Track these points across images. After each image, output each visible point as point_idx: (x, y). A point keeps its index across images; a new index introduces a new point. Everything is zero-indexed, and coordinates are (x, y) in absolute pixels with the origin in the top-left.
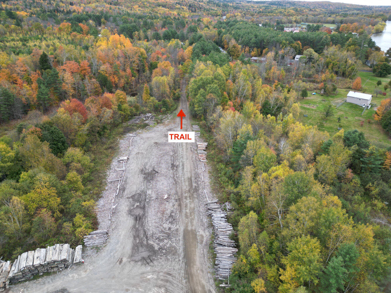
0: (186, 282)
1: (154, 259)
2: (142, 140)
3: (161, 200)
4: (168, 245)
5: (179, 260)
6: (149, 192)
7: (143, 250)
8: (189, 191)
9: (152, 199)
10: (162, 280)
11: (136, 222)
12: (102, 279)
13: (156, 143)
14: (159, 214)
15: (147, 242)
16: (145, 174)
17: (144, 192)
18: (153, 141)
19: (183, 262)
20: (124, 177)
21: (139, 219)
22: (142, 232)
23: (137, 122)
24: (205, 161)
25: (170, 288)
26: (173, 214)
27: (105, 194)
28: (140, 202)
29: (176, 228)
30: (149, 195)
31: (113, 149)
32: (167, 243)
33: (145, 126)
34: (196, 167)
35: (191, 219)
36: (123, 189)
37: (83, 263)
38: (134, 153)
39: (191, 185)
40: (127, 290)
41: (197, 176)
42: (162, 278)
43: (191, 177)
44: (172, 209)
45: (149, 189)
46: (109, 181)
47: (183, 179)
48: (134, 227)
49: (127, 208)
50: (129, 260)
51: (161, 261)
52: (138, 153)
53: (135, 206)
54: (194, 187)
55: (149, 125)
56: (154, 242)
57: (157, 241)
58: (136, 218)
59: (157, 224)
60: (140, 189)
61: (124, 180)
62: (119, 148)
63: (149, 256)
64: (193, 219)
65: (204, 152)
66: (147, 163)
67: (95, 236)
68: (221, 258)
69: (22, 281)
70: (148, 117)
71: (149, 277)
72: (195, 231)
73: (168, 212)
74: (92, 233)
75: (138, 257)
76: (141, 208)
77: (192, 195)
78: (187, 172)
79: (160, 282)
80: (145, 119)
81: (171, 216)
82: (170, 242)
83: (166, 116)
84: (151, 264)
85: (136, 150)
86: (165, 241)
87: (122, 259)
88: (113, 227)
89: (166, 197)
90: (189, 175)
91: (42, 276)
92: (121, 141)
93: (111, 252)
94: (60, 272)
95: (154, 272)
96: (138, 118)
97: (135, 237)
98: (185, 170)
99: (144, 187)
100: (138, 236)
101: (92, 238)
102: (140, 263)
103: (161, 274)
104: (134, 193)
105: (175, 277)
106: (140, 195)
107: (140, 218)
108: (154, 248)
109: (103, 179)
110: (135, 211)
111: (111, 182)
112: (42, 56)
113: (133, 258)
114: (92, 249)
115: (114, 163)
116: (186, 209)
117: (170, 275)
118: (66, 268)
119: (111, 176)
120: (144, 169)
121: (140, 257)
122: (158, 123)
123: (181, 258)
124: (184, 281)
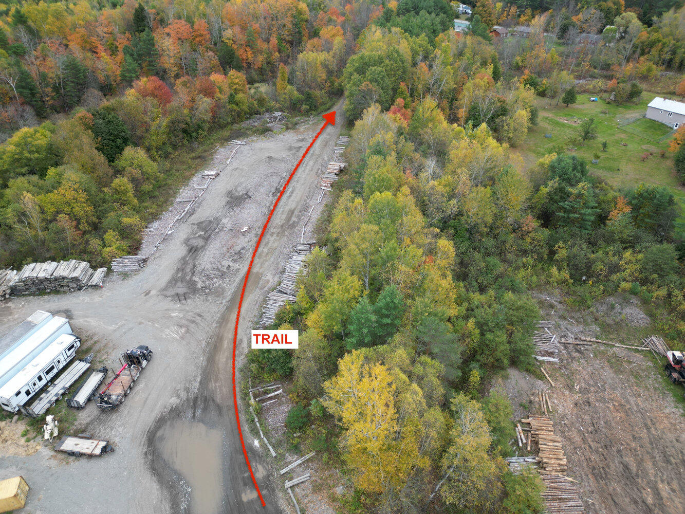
0: (216, 327)
1: (190, 298)
2: (251, 151)
3: (236, 232)
4: (216, 285)
5: (221, 303)
6: (225, 221)
7: (182, 286)
8: (282, 226)
9: (225, 229)
10: (188, 320)
11: (189, 254)
12: (117, 307)
13: (270, 158)
14: (224, 248)
15: (191, 277)
16: (231, 197)
17: (217, 220)
18: (267, 154)
19: (225, 305)
20: (201, 198)
21: (194, 251)
22: (191, 266)
23: (256, 124)
24: (330, 189)
25: (192, 330)
26: (243, 251)
27: (165, 215)
28: (206, 231)
29: (238, 267)
30: (224, 224)
31: (203, 160)
32: (217, 283)
33: (264, 131)
34: (310, 196)
35: (264, 260)
36: (191, 213)
37: (102, 287)
38: (230, 168)
39: (289, 219)
40: (140, 323)
41: (306, 208)
42: (189, 318)
43: (295, 209)
44: (245, 245)
45: (226, 216)
46: (178, 200)
47: (282, 210)
48: (184, 258)
49: (185, 237)
50: (158, 293)
51: (197, 300)
52: (237, 169)
53: (197, 235)
54: (291, 222)
55: (272, 131)
56: (200, 279)
57: (204, 278)
58: (192, 249)
59: (214, 260)
60: (214, 216)
61: (199, 201)
62: (212, 159)
63: (184, 294)
64: (267, 261)
65: (335, 177)
66: (242, 183)
67: (126, 260)
68: (272, 305)
69: (26, 295)
70: (275, 118)
71: (173, 315)
72: (262, 274)
73: (238, 248)
74: (125, 257)
75: (171, 292)
76: (203, 238)
77: (284, 232)
78: (293, 201)
79: (184, 322)
80: (269, 120)
81: (239, 253)
82: (221, 282)
83: (307, 119)
84: (184, 302)
85: (235, 165)
86: (215, 280)
87: (150, 291)
88: (157, 256)
89: (245, 230)
90: (293, 206)
91: (49, 293)
92: (222, 150)
93: (140, 282)
94: (71, 292)
95: (181, 311)
96: (259, 119)
97: (178, 270)
98: (292, 198)
99: (220, 214)
100: (183, 270)
101: (122, 262)
102: (170, 299)
103: (190, 314)
104: (203, 219)
105: (205, 319)
106: (211, 222)
107: (196, 250)
108: (196, 285)
109: (172, 196)
110: (194, 241)
111: (181, 202)
112: (136, 11)
113: (165, 293)
114: (119, 275)
115: (196, 178)
116: (264, 248)
117: (200, 316)
118: (80, 289)
119: (185, 194)
120: (234, 192)
121: (173, 293)
122: (287, 128)
123: (224, 302)
124: (214, 325)
